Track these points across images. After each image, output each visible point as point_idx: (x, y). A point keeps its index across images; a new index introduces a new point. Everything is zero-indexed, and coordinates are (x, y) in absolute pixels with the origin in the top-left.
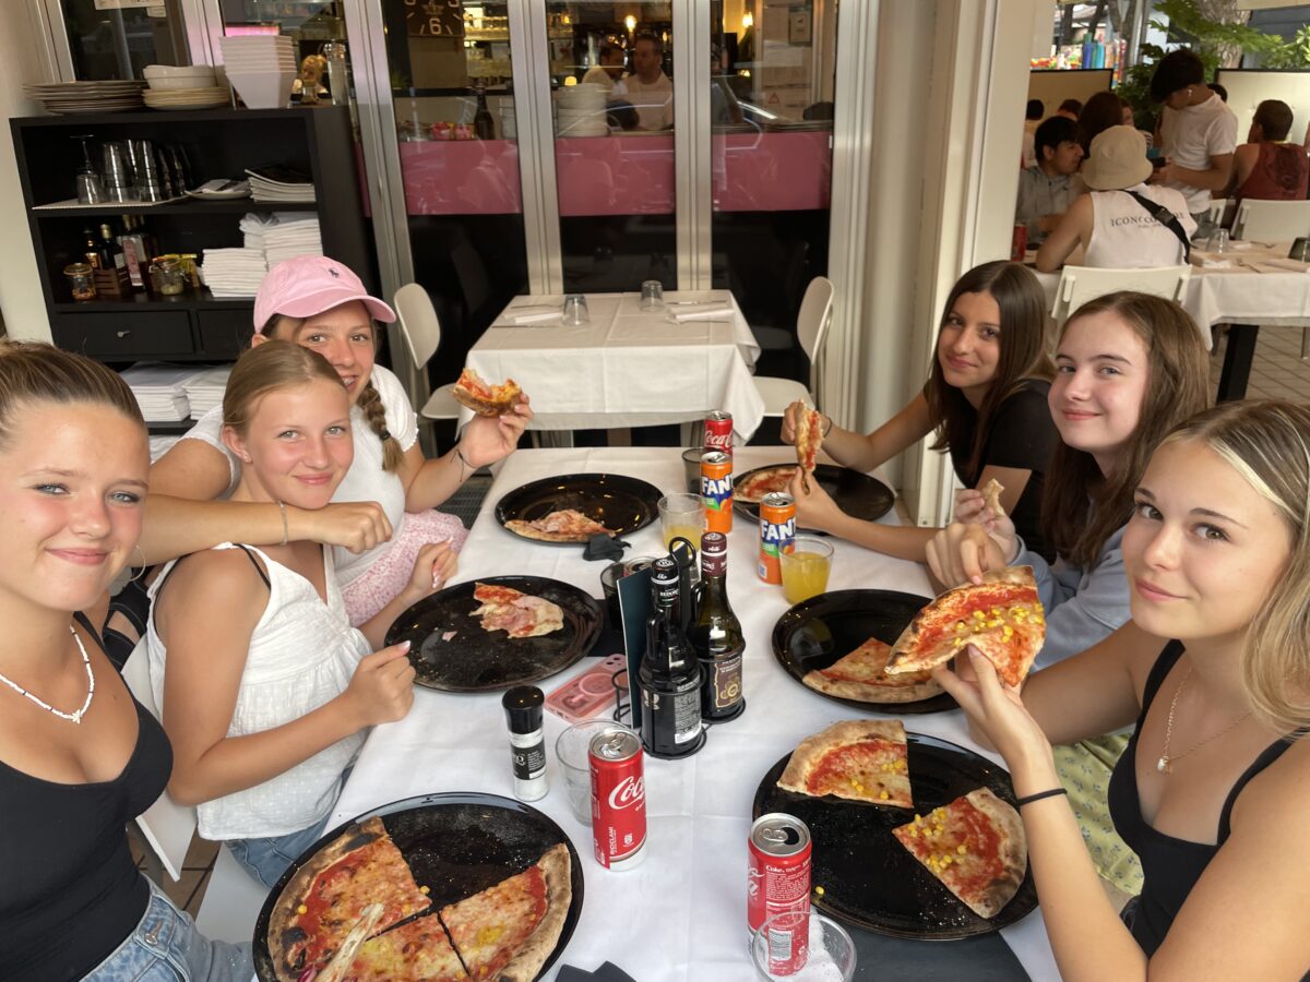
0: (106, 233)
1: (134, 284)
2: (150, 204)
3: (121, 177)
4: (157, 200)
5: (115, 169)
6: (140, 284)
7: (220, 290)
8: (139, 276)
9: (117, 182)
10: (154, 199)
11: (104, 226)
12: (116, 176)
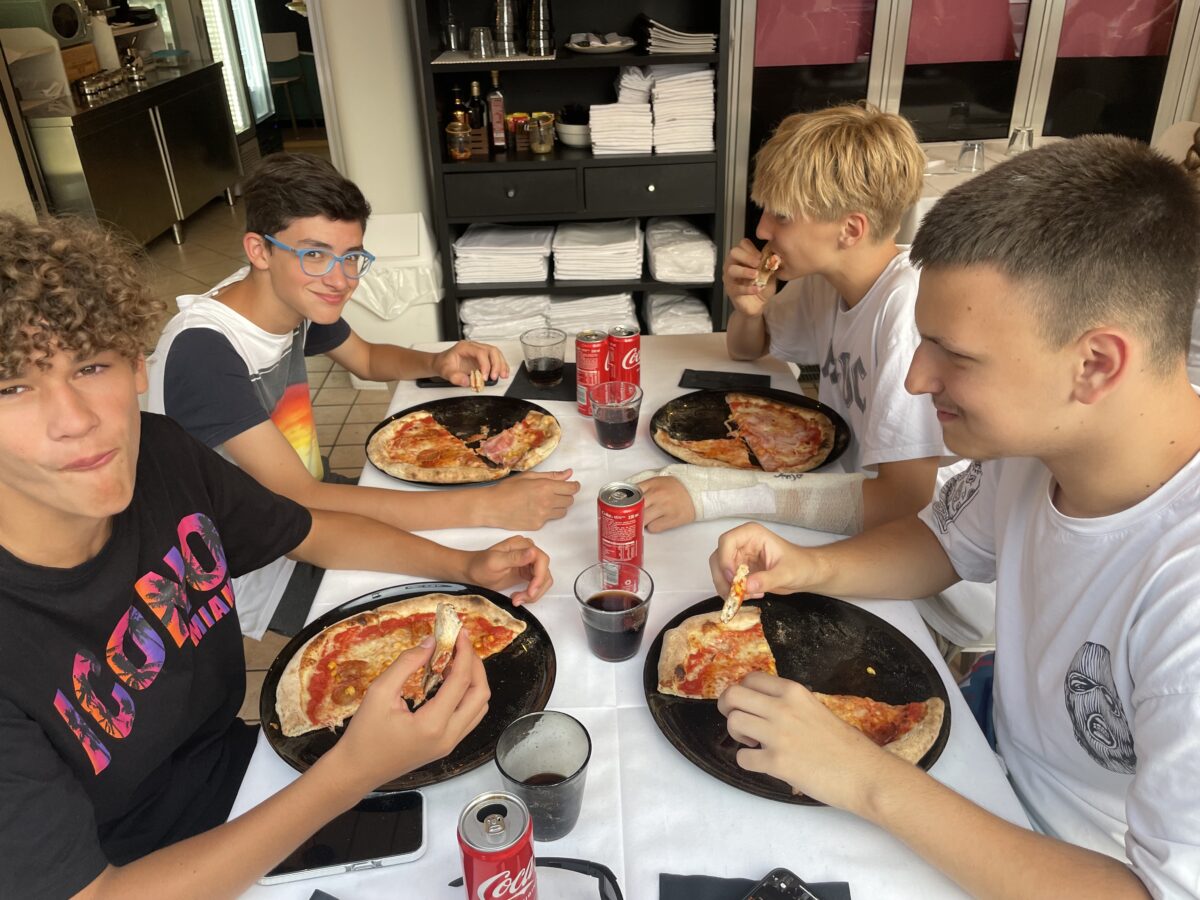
0: (476, 91)
1: (497, 144)
2: (539, 59)
3: (511, 31)
4: (545, 55)
5: (506, 21)
6: (503, 144)
7: (603, 147)
8: (502, 135)
9: (506, 36)
10: (542, 54)
11: (475, 83)
12: (505, 29)
